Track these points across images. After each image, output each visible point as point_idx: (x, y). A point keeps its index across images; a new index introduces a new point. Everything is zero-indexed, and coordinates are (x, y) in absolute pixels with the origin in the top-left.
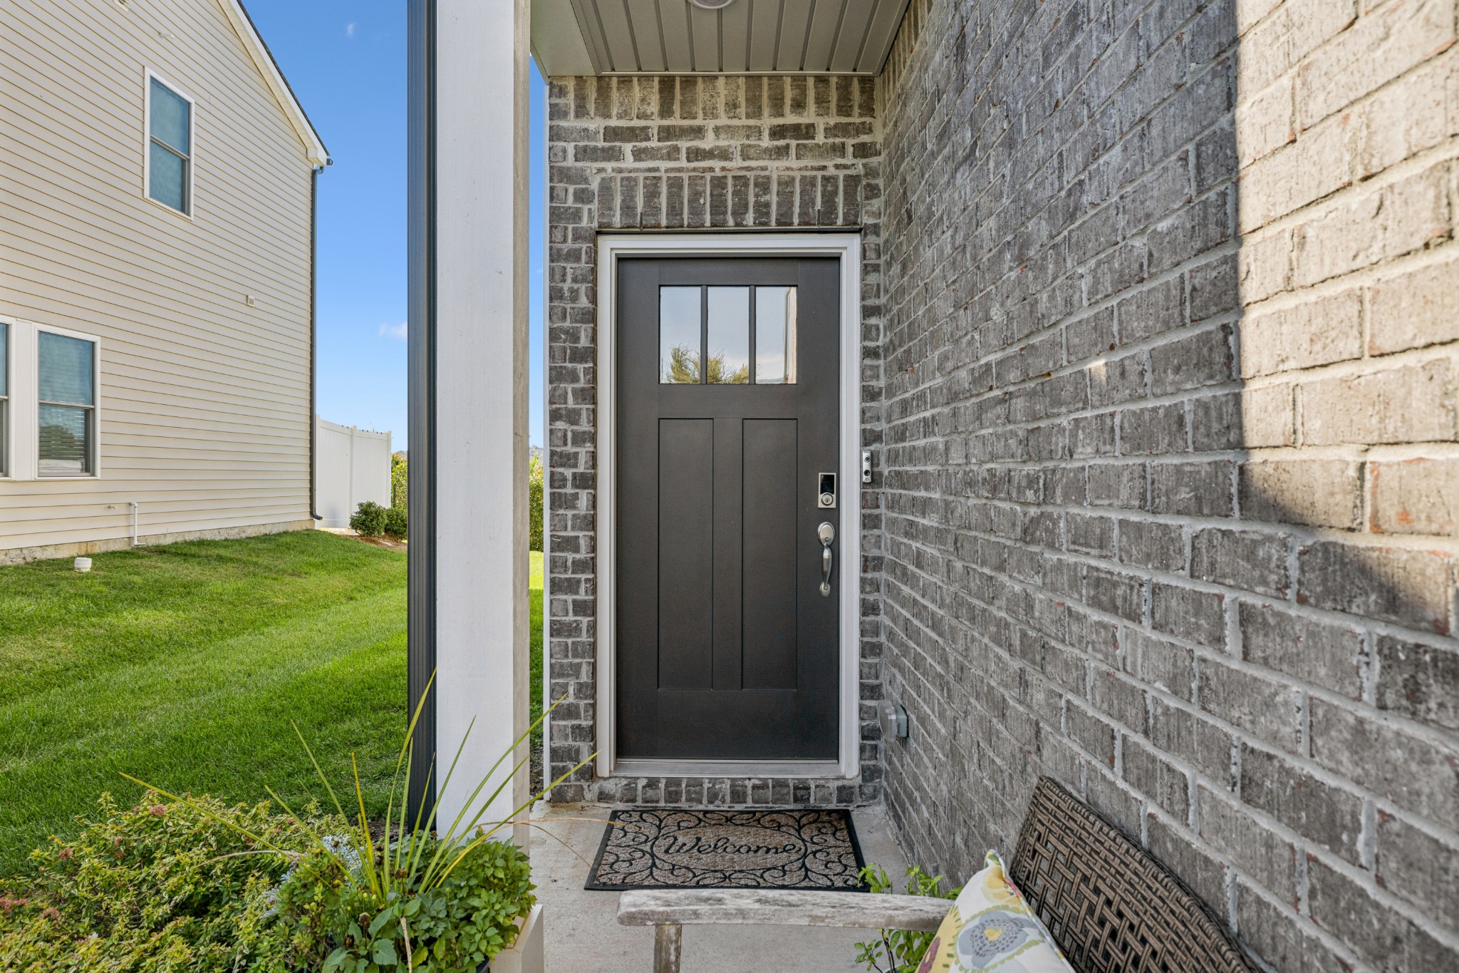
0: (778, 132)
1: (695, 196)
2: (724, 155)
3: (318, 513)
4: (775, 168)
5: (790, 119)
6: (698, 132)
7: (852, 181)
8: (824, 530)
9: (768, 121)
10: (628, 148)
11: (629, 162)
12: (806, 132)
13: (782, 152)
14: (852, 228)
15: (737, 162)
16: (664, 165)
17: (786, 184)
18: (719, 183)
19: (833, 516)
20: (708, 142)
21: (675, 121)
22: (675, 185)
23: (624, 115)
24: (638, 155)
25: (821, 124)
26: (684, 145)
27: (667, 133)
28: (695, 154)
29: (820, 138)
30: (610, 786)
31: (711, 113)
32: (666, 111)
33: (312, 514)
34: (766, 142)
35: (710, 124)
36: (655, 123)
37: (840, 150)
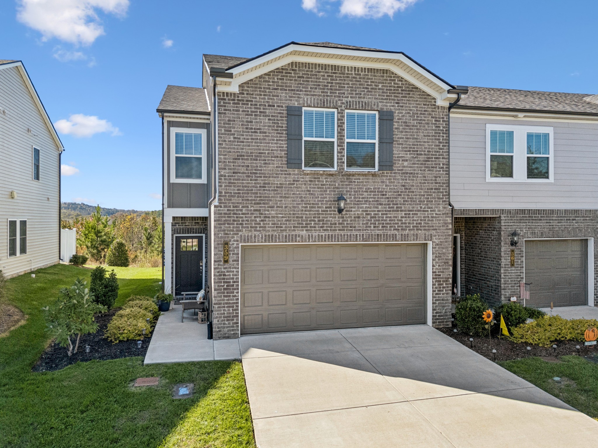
0: (195, 223)
1: (185, 231)
2: (189, 225)
3: (61, 258)
4: (195, 227)
5: (197, 221)
6: (186, 223)
7: (204, 229)
8: (201, 268)
9: (194, 222)
10: (177, 225)
11: (177, 226)
12: (198, 223)
13: (196, 225)
14: (204, 233)
15: (190, 226)
16: (181, 227)
17: (196, 229)
18: (188, 229)
19: (202, 266)
20: (187, 224)
21: (183, 222)
22: (183, 229)
23: (177, 221)
24: (178, 225)
25: (200, 222)
26: (184, 224)
27: (182, 223)
28: (185, 225)
29: (200, 224)
30: (175, 298)
31: (187, 221)
32: (182, 220)
33: (60, 259)
34: (194, 224)
35: (187, 222)
36: (180, 222)
37: (203, 225)
